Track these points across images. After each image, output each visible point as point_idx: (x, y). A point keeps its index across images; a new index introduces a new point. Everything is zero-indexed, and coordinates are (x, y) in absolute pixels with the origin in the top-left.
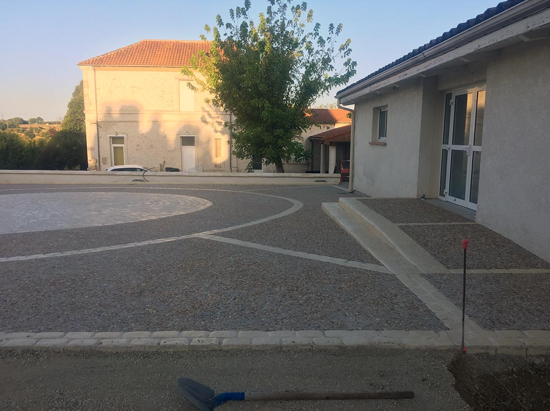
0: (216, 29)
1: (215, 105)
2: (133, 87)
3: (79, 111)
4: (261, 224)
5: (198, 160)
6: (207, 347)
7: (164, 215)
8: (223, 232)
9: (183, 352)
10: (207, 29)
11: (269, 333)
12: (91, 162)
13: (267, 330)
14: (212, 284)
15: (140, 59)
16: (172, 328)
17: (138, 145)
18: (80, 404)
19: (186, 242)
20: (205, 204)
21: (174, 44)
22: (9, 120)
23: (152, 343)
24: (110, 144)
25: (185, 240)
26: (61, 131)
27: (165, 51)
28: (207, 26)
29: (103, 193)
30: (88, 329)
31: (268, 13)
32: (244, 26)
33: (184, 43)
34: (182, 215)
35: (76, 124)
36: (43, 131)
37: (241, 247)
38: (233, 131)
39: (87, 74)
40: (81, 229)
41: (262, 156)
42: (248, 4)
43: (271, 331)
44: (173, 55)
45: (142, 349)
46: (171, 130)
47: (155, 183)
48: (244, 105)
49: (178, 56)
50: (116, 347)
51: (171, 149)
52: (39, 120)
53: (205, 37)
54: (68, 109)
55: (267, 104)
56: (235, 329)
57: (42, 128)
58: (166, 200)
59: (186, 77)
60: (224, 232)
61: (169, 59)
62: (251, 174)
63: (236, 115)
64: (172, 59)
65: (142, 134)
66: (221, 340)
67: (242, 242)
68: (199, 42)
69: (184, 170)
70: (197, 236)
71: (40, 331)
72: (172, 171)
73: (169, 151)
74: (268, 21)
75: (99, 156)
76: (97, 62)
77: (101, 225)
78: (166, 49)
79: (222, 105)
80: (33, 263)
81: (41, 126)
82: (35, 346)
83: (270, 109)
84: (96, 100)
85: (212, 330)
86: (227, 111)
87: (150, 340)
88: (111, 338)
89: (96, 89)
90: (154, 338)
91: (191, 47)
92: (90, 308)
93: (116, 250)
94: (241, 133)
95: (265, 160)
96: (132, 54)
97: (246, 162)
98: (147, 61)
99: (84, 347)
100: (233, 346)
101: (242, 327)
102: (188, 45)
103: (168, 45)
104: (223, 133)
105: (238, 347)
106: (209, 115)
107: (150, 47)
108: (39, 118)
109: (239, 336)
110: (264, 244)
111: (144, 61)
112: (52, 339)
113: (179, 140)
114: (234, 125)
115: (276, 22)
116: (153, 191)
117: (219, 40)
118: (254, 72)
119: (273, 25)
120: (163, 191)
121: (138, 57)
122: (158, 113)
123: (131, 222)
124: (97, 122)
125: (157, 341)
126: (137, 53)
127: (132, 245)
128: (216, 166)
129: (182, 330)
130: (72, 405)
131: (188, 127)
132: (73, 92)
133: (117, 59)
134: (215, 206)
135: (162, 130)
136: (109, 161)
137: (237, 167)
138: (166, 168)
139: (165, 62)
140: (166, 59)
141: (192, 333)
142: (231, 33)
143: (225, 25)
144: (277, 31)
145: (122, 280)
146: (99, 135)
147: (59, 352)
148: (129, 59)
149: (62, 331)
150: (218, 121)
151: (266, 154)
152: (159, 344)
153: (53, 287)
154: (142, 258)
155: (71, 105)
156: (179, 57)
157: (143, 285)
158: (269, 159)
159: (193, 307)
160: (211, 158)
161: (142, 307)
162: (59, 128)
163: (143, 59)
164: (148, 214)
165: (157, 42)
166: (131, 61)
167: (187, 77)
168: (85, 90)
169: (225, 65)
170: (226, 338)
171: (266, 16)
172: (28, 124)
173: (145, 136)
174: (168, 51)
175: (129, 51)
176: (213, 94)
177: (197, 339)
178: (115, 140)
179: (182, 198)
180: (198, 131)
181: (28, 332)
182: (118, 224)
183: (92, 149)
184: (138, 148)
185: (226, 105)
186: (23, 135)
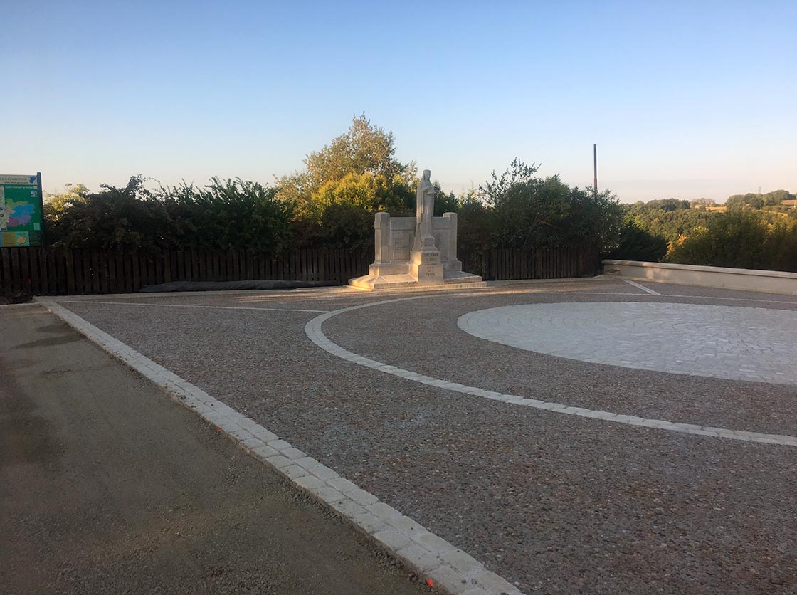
22: (769, 194)
186: (786, 215)
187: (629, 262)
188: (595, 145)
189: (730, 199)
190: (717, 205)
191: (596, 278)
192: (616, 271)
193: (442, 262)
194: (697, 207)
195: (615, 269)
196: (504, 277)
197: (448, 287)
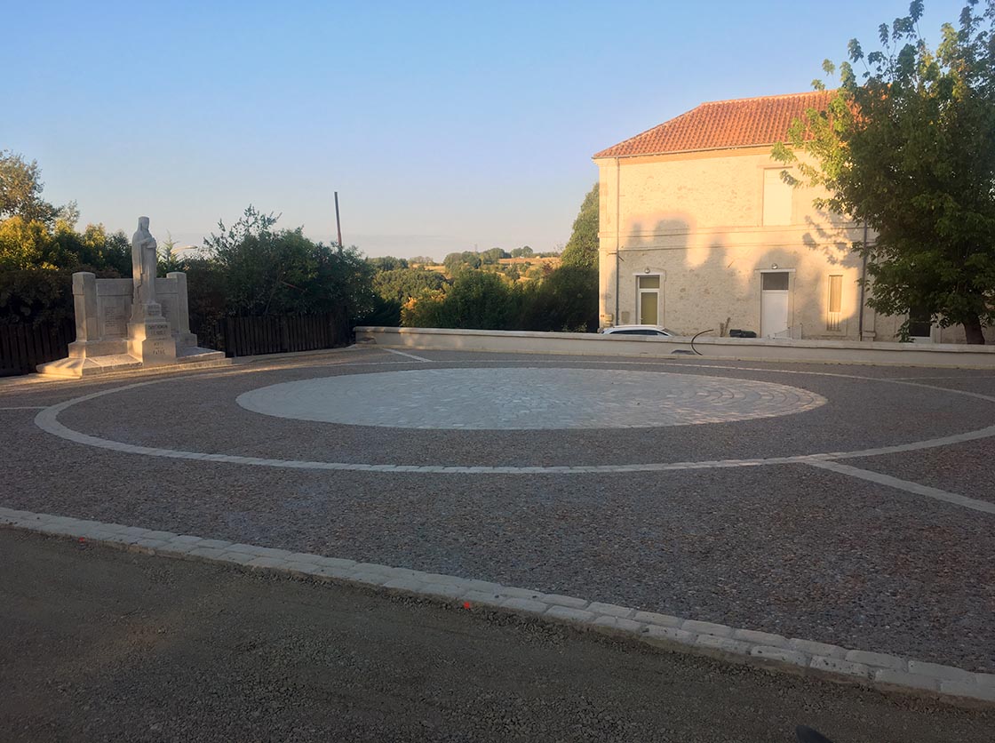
0: (846, 65)
1: (835, 211)
2: (680, 189)
3: (590, 234)
4: (940, 449)
5: (793, 316)
6: (844, 677)
7: (734, 416)
8: (856, 458)
9: (796, 677)
10: (828, 66)
11: (979, 676)
12: (603, 318)
13: (974, 670)
14: (842, 558)
15: (696, 138)
16: (771, 629)
17: (683, 290)
18: (620, 727)
19: (781, 471)
20: (812, 401)
21: (759, 104)
22: (486, 252)
23: (736, 648)
24: (637, 289)
25: (780, 466)
26: (561, 268)
27: (742, 119)
28: (827, 62)
29: (625, 372)
30: (624, 601)
31: (962, 21)
32: (908, 54)
33: (778, 100)
34: (769, 418)
35: (584, 256)
36: (532, 268)
37: (899, 491)
38: (869, 260)
39: (607, 171)
40: (597, 431)
41: (933, 310)
42: (916, 10)
43: (983, 672)
44: (755, 125)
45: (717, 656)
46: (744, 259)
47: (712, 357)
48: (898, 209)
49: (766, 125)
50: (672, 642)
51: (743, 295)
52: (527, 251)
53: (822, 83)
54: (573, 231)
55: (950, 203)
56: (901, 654)
57: (530, 264)
58: (737, 389)
59: (780, 163)
60: (859, 458)
61: (748, 133)
62: (908, 346)
63: (879, 228)
64: (753, 133)
65: (692, 271)
66: (871, 669)
67: (899, 480)
68: (807, 96)
69: (765, 333)
70: (803, 461)
71: (550, 591)
72: (741, 336)
73: (738, 300)
74: (963, 36)
75: (617, 310)
76: (624, 150)
77: (626, 427)
78: (743, 115)
79: (849, 211)
80: (530, 480)
81: (528, 260)
82: (545, 614)
83: (958, 214)
84: (618, 215)
85: (850, 647)
86: (859, 222)
87: (732, 641)
88: (665, 626)
89: (618, 196)
90: (739, 640)
91: (790, 107)
92: (623, 567)
93: (655, 473)
94: (888, 264)
95: (940, 316)
96: (682, 131)
97: (899, 320)
98: (708, 140)
99: (620, 631)
100: (898, 686)
101: (916, 653)
102: (786, 104)
103: (748, 108)
104: (847, 263)
105: (909, 691)
106: (820, 230)
107: (714, 115)
108: (527, 249)
109: (911, 669)
110: (950, 491)
111: (702, 141)
112: (570, 608)
113: (759, 279)
114: (874, 247)
115: (980, 37)
116: (710, 372)
117: (853, 85)
118: (923, 141)
119: (971, 44)
120: (728, 373)
121: (692, 134)
122: (721, 231)
123: (676, 424)
124: (618, 251)
125: (745, 647)
126: (690, 128)
127: (681, 466)
128: (829, 327)
129: (790, 635)
130: (607, 726)
131: (776, 253)
132: (581, 204)
133: (657, 141)
134: (834, 406)
135: (727, 261)
136: (633, 316)
137: (874, 332)
138: (731, 331)
139: (741, 138)
140: (743, 134)
141: (811, 645)
142: (879, 69)
143: (866, 58)
144: (981, 54)
145: (672, 525)
146: (620, 274)
147: (581, 632)
148: (676, 139)
149: (584, 599)
150: (838, 241)
151: (942, 304)
152: (750, 654)
153: (563, 522)
154: (702, 490)
155: (578, 225)
156: (767, 128)
157: (711, 539)
158: (949, 315)
159: (808, 595)
160: (820, 312)
161: (711, 579)
162: (556, 264)
163: (701, 137)
164: (704, 413)
165: (728, 105)
166: (679, 143)
167: (783, 162)
168: (602, 199)
169: (859, 134)
170: (882, 668)
171: (958, 27)
172: (510, 257)
173: (696, 273)
174: (748, 118)
175: (677, 125)
176: (832, 189)
177: (821, 659)
178: (644, 281)
179: (765, 386)
180: (796, 260)
181: (533, 589)
182: (654, 428)
183: (607, 297)
184: (682, 294)
185: (858, 210)
186: (503, 274)
187: (383, 329)
188: (336, 193)
189: (448, 258)
190: (435, 265)
191: (350, 348)
192: (369, 339)
193: (172, 336)
194: (415, 266)
195: (368, 336)
196: (245, 353)
197: (183, 367)
